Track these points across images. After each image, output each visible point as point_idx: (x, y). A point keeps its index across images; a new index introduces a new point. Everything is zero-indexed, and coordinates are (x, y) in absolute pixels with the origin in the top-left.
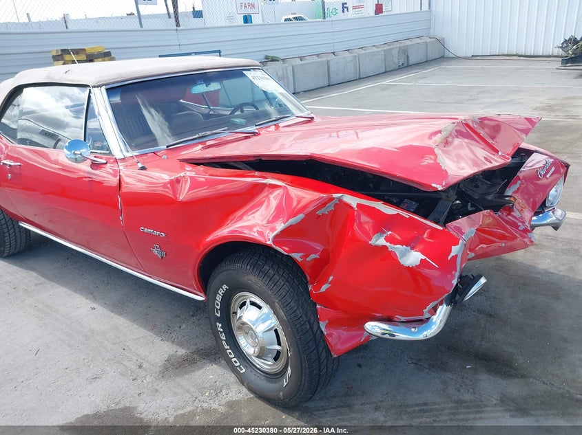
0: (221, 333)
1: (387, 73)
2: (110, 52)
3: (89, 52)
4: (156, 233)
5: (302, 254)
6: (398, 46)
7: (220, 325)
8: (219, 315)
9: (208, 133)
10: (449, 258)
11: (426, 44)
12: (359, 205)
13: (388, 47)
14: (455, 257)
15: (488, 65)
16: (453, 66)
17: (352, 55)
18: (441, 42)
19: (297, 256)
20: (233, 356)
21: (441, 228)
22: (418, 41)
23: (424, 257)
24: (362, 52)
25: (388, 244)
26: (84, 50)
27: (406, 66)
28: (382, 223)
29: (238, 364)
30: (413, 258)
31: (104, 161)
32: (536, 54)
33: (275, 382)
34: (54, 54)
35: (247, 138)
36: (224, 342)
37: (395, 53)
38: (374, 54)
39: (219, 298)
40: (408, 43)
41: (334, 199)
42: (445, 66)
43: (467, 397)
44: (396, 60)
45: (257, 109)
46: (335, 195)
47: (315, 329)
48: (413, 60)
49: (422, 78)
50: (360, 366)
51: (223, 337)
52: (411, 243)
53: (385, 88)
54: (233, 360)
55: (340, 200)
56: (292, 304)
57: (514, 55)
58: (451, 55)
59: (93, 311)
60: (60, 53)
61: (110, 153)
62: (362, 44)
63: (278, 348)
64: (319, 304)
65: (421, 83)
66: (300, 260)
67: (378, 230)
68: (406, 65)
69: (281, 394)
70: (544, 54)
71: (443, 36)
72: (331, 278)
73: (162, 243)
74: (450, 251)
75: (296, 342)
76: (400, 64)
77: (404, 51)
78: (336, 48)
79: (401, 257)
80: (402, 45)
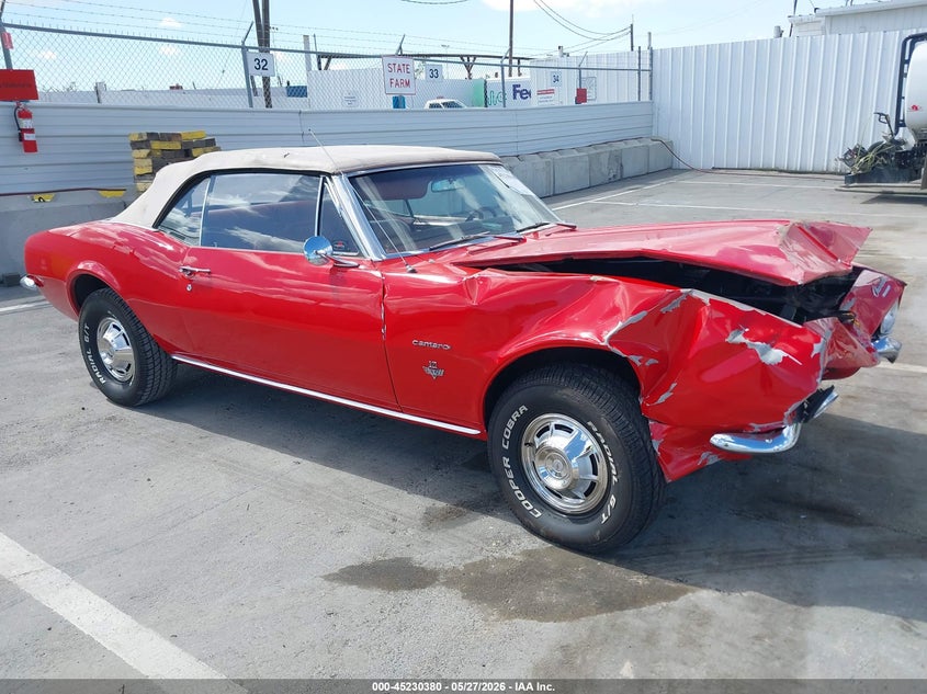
0: (508, 469)
1: (593, 188)
2: (213, 140)
3: (185, 137)
4: (435, 345)
5: (640, 357)
6: (609, 149)
7: (508, 460)
8: (507, 447)
9: (472, 236)
10: (812, 356)
11: (648, 148)
12: (711, 301)
13: (594, 151)
14: (818, 355)
15: (737, 181)
16: (687, 181)
17: (544, 160)
18: (668, 146)
19: (635, 359)
20: (523, 498)
21: (800, 326)
22: (636, 143)
23: (786, 355)
24: (558, 156)
25: (747, 341)
26: (180, 135)
27: (619, 180)
28: (739, 320)
29: (531, 507)
30: (775, 355)
31: (355, 264)
32: (803, 170)
33: (587, 522)
34: (135, 138)
35: (514, 244)
36: (511, 481)
37: (604, 159)
38: (574, 160)
39: (511, 424)
40: (622, 145)
41: (682, 294)
42: (675, 180)
43: (808, 543)
44: (606, 169)
45: (495, 215)
46: (682, 290)
47: (649, 448)
48: (629, 170)
49: (645, 196)
50: (672, 517)
51: (510, 475)
52: (772, 341)
53: (596, 209)
54: (524, 503)
55: (689, 296)
56: (622, 418)
57: (772, 170)
58: (682, 166)
59: (297, 466)
60: (145, 138)
61: (361, 255)
62: (558, 144)
63: (594, 477)
64: (652, 420)
65: (646, 202)
66: (639, 364)
67: (735, 327)
68: (619, 178)
69: (598, 533)
70: (816, 170)
71: (672, 138)
72: (674, 385)
73: (441, 358)
74: (812, 349)
75: (628, 462)
76: (611, 176)
77: (617, 158)
78: (521, 149)
79: (763, 354)
80: (613, 149)
